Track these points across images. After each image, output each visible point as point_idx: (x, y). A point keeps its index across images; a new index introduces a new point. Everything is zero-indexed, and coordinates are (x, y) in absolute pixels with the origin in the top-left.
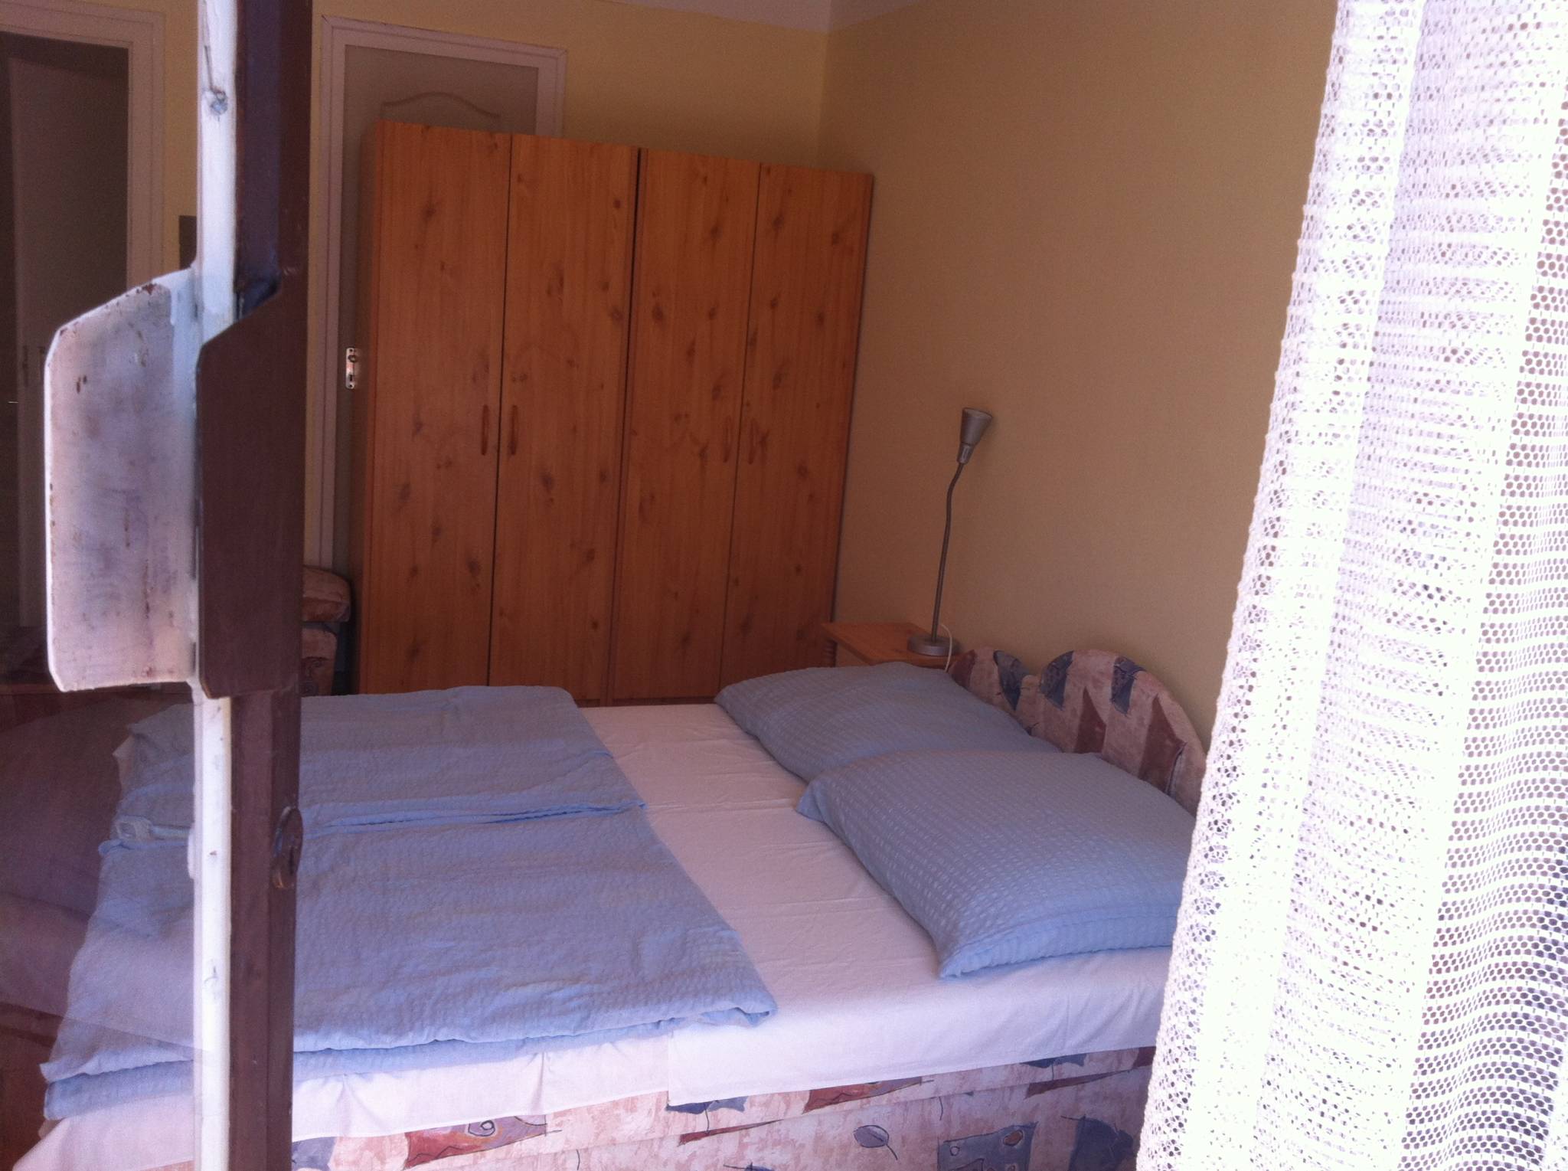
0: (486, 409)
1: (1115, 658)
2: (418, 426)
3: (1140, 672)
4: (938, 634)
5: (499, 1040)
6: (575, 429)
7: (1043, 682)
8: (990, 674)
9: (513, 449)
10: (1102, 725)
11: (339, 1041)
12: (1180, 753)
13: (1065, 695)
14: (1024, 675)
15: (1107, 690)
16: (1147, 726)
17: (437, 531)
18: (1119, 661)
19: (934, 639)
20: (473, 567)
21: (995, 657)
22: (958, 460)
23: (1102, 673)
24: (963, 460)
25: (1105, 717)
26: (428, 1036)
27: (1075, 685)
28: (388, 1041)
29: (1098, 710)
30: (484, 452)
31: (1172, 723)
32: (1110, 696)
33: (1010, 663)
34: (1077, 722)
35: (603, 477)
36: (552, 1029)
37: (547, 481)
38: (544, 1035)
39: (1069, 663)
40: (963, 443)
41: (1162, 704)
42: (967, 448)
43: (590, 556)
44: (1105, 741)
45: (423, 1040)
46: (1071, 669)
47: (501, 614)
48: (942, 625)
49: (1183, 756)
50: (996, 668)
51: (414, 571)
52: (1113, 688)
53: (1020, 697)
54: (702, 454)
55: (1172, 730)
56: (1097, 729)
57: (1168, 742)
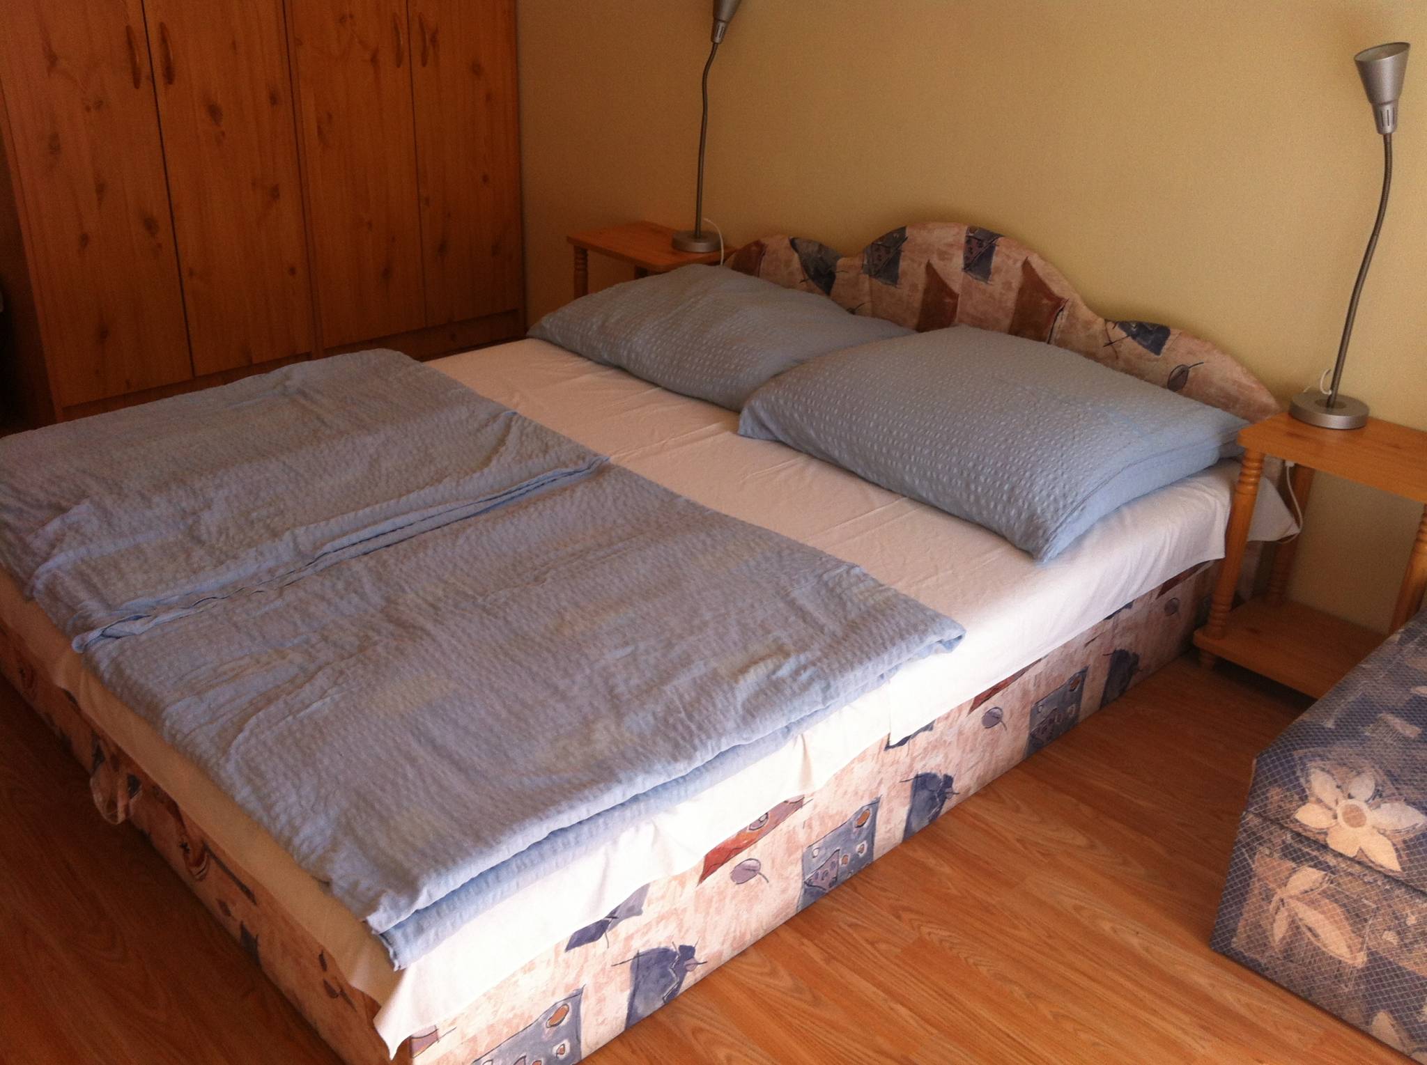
0: (129, 30)
1: (966, 228)
2: (52, 59)
3: (1000, 239)
4: (702, 230)
5: (767, 734)
6: (234, 45)
7: (865, 262)
8: (788, 263)
9: (169, 76)
10: (954, 296)
11: (643, 783)
12: (1062, 310)
13: (900, 270)
14: (837, 258)
15: (959, 260)
16: (1017, 290)
17: (101, 189)
18: (971, 230)
19: (698, 235)
20: (150, 225)
21: (793, 243)
22: (713, 39)
23: (951, 245)
24: (718, 40)
25: (956, 287)
26: (713, 750)
27: (913, 260)
28: (682, 768)
29: (948, 282)
30: (137, 83)
31: (1047, 282)
32: (963, 266)
33: (816, 248)
34: (919, 296)
35: (274, 99)
36: (806, 708)
37: (214, 112)
38: (802, 716)
39: (903, 239)
40: (717, 20)
41: (1034, 266)
42: (722, 25)
43: (275, 193)
44: (958, 309)
45: (709, 757)
46: (905, 246)
47: (191, 274)
48: (705, 219)
49: (1065, 313)
50: (796, 255)
51: (85, 239)
52: (966, 258)
53: (836, 281)
54: (374, 60)
55: (1049, 290)
56: (948, 300)
57: (1045, 301)
